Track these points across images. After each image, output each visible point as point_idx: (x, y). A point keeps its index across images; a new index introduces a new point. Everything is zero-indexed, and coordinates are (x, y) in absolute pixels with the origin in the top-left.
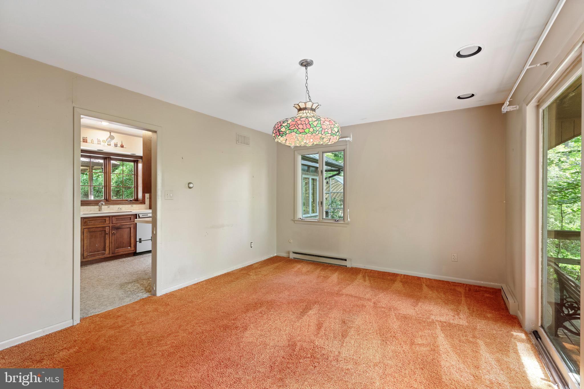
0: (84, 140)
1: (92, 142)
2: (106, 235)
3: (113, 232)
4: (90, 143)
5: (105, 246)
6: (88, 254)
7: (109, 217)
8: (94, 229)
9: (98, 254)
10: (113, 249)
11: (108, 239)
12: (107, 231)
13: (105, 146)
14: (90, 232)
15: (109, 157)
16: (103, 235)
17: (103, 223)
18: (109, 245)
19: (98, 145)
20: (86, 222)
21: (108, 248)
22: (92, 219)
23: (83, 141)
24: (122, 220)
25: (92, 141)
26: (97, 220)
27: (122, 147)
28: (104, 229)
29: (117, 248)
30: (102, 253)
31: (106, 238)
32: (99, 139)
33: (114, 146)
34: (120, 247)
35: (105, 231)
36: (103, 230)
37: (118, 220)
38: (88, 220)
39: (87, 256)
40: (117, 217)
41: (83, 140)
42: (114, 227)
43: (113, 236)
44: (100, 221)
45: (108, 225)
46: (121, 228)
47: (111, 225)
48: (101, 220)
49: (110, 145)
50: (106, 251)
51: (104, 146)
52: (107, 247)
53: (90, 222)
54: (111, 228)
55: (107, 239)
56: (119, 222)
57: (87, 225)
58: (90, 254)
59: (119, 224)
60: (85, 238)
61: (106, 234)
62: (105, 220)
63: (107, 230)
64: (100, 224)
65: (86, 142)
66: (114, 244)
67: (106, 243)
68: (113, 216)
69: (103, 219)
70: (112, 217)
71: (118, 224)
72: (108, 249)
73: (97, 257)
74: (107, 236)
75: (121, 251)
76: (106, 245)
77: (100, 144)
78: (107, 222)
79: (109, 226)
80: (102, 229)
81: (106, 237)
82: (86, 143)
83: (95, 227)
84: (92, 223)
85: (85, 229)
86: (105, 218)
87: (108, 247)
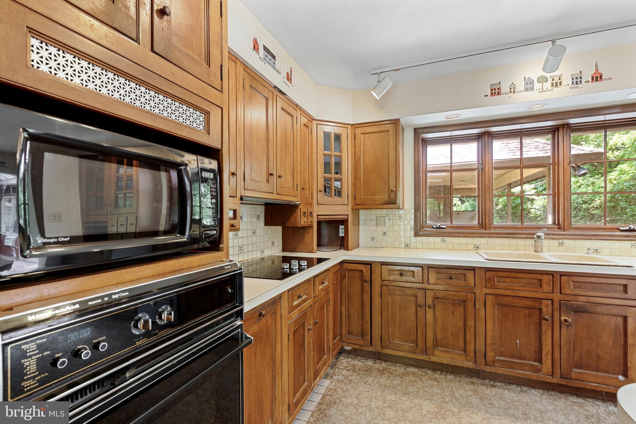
0: (493, 92)
1: (512, 90)
2: (544, 322)
3: (563, 318)
4: (507, 93)
5: (541, 349)
6: (497, 358)
7: (551, 274)
8: (511, 299)
9: (522, 367)
10: (564, 365)
11: (549, 333)
12: (544, 310)
13: (545, 91)
14: (500, 304)
15: (563, 125)
16: (536, 318)
17: (533, 289)
18: (550, 350)
19: (528, 92)
20: (490, 279)
21: (550, 357)
22: (505, 274)
23: (492, 94)
24: (595, 289)
25: (512, 88)
26: (519, 278)
27: (597, 80)
28: (537, 305)
29: (580, 367)
30: (531, 365)
31: (543, 332)
32: (529, 78)
33: (571, 83)
34: (588, 368)
35: (540, 310)
36: (534, 308)
37: (579, 287)
38: (497, 276)
39: (494, 362)
40: (576, 279)
41: (492, 90)
42: (567, 306)
43: (564, 329)
44: (525, 281)
45: (550, 296)
46: (589, 312)
47: (557, 297)
48: (529, 279)
49: (560, 84)
50: (544, 366)
51: (542, 90)
52: (547, 354)
53: (502, 280)
54: (556, 305)
55: (546, 333)
56: (583, 293)
57: (493, 287)
58: (503, 358)
59: (585, 299)
60: (488, 316)
61: (541, 318)
62: (541, 280)
63: (547, 307)
64: (524, 289)
65: (499, 94)
66: (569, 353)
67: (544, 344)
68: (562, 274)
69: (535, 279)
70: (561, 276)
71: (580, 298)
72: (550, 361)
73: (519, 372)
74: (546, 326)
75: (590, 380)
76: (543, 348)
77: (532, 89)
78: (546, 288)
79: (552, 300)
80: (531, 304)
81: (544, 328)
82: (499, 96)
83: (513, 294)
84: (505, 282)
85: (490, 296)
86: (539, 277)
87: (550, 354)
